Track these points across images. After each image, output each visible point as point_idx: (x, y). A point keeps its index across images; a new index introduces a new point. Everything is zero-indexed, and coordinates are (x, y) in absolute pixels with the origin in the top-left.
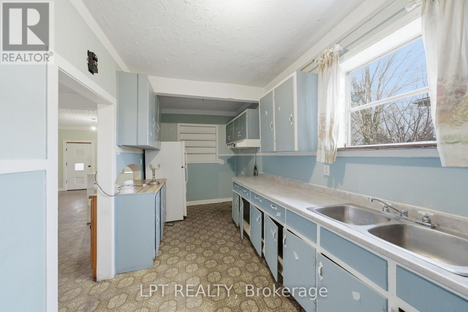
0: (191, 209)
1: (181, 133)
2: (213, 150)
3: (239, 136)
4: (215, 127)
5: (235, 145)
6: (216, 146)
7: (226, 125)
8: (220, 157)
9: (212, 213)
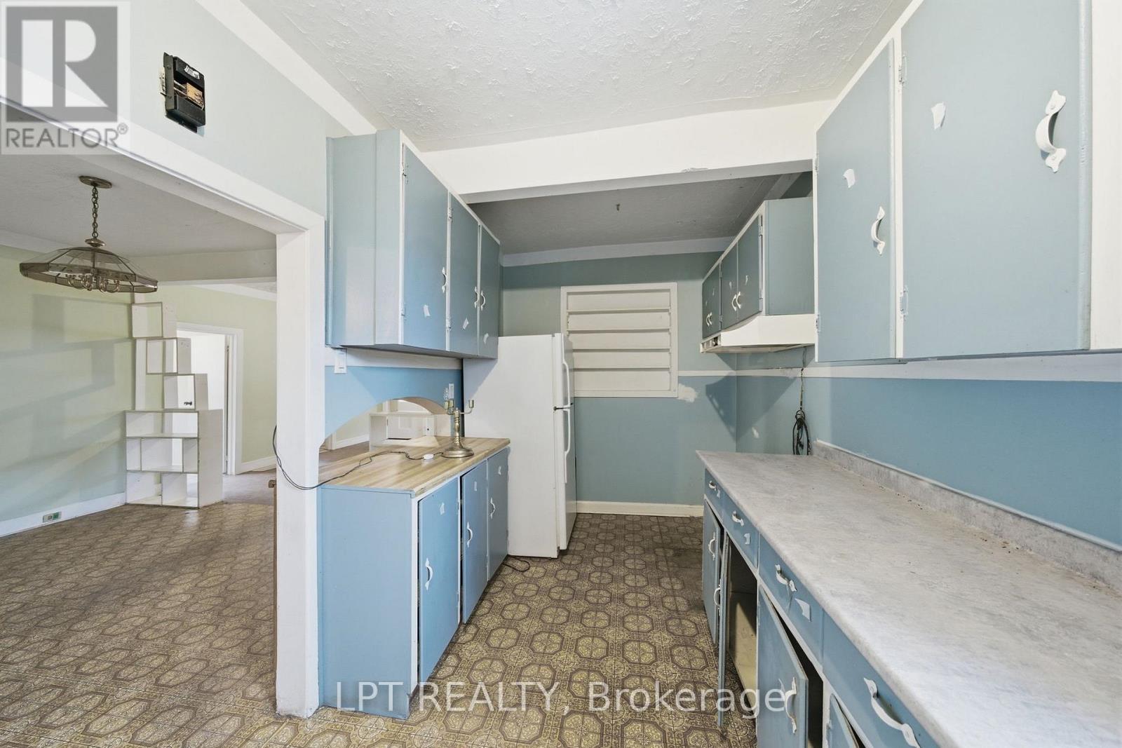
0: (591, 524)
1: (570, 313)
2: (661, 360)
3: (735, 308)
4: (668, 290)
5: (716, 339)
6: (670, 346)
7: (703, 281)
8: (682, 380)
9: (646, 551)
